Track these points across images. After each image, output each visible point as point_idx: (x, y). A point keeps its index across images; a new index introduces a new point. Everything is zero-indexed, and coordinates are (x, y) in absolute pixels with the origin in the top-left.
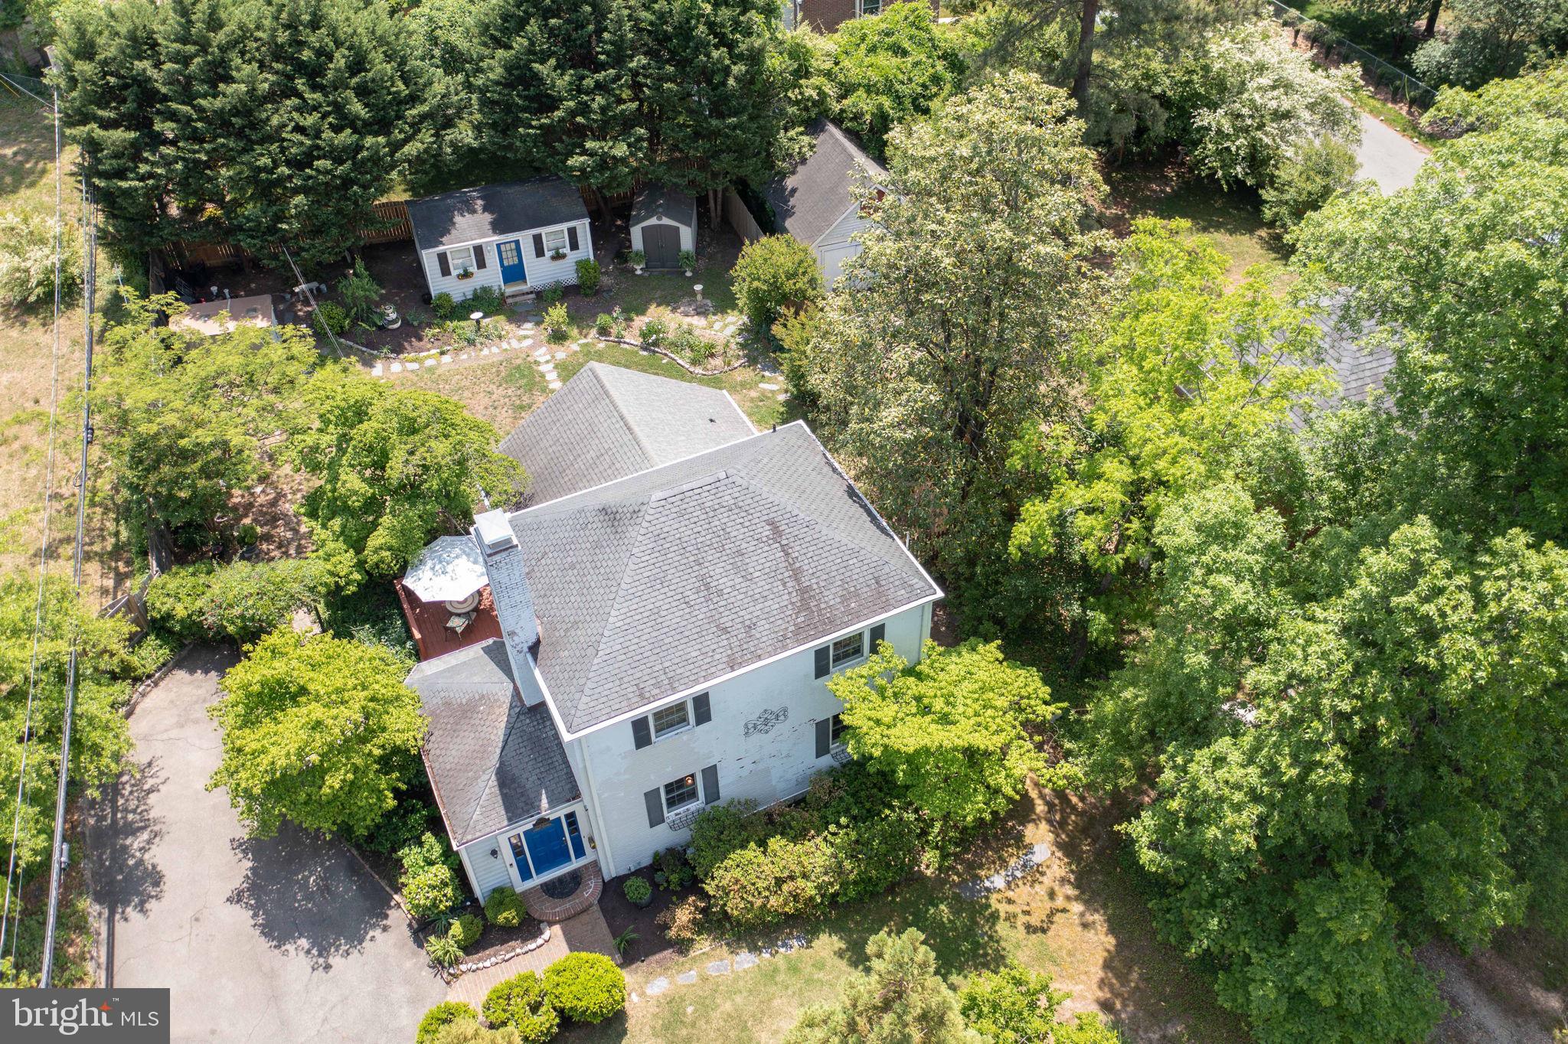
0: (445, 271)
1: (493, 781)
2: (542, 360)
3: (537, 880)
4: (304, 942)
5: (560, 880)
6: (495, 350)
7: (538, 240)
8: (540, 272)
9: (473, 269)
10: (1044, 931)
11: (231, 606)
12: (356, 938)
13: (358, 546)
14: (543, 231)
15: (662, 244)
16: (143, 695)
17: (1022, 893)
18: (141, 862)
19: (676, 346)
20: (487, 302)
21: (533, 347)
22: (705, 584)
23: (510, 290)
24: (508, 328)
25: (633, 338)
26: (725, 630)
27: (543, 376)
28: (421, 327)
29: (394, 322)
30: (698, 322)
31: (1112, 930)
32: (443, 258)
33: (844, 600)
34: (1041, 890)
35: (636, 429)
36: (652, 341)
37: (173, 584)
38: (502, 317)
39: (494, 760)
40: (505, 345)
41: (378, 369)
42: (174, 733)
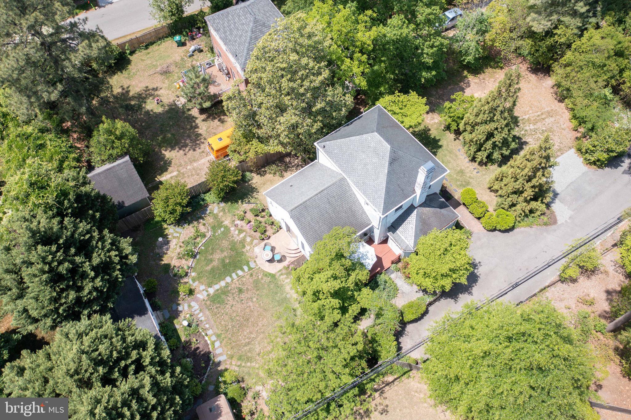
1: (442, 210)
2: (206, 294)
6: (201, 315)
19: (193, 245)
21: (197, 300)
24: (183, 316)
27: (217, 290)
28: (190, 350)
30: (173, 243)
39: (437, 210)
41: (221, 358)
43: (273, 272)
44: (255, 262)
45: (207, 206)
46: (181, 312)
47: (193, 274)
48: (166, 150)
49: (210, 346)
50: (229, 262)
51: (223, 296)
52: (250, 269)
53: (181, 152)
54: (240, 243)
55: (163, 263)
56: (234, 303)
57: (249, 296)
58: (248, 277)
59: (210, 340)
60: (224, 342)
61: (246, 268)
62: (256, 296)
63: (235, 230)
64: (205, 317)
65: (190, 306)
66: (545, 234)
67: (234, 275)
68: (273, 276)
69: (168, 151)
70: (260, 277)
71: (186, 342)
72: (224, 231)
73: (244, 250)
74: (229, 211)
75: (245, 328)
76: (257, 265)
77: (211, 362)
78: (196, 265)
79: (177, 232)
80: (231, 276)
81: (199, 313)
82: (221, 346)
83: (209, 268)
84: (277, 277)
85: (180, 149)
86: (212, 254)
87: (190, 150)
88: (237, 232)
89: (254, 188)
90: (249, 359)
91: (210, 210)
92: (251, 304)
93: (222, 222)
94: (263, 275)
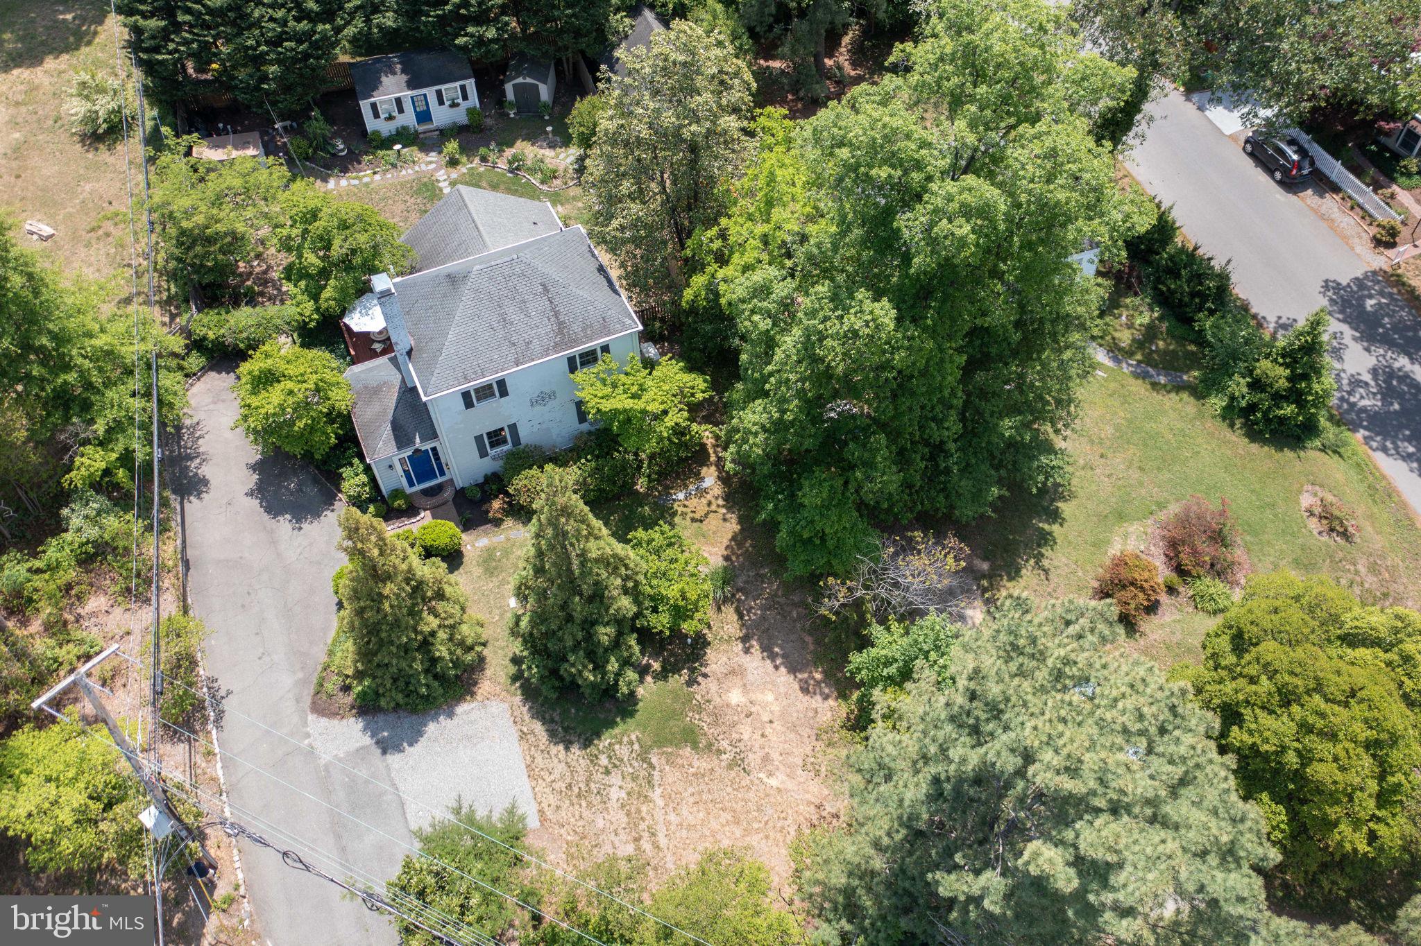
0: (376, 115)
1: (389, 427)
2: (441, 179)
3: (418, 488)
4: (288, 516)
5: (431, 488)
6: (410, 171)
7: (439, 93)
8: (442, 116)
9: (396, 114)
10: (701, 521)
11: (241, 332)
12: (317, 514)
13: (315, 297)
14: (443, 87)
15: (527, 97)
16: (192, 385)
17: (693, 502)
18: (196, 474)
19: (532, 171)
20: (405, 137)
21: (435, 170)
22: (503, 319)
23: (421, 128)
24: (419, 156)
25: (503, 165)
26: (514, 344)
27: (441, 190)
28: (361, 154)
29: (342, 150)
30: (549, 153)
31: (739, 523)
32: (374, 106)
33: (584, 329)
34: (704, 501)
35: (481, 228)
36: (516, 166)
37: (205, 320)
38: (415, 148)
39: (390, 417)
40: (417, 168)
41: (332, 183)
42: (211, 407)
46: (427, 154)
47: (481, 168)
49: (354, 174)
55: (519, 141)
56: (408, 204)
59: (365, 175)
60: (354, 189)
64: (404, 175)
65: (431, 162)
66: (300, 675)
77: (332, 174)
78: (496, 171)
79: (566, 157)
81: (413, 170)
82: (349, 185)
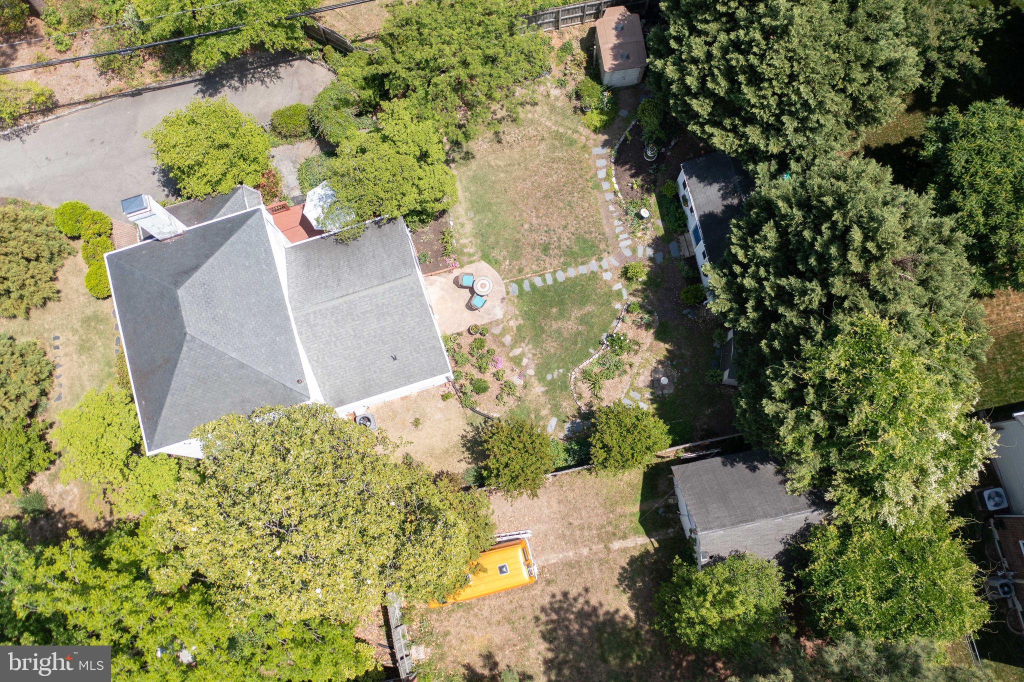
6: (618, 229)
19: (609, 360)
21: (620, 256)
24: (647, 237)
27: (584, 263)
28: (645, 176)
30: (643, 380)
32: (685, 182)
40: (624, 236)
41: (599, 151)
43: (483, 264)
44: (508, 293)
45: (568, 438)
46: (649, 246)
47: (618, 306)
48: (626, 617)
49: (613, 172)
50: (551, 307)
51: (576, 249)
52: (520, 283)
53: (594, 602)
54: (524, 338)
55: (667, 346)
56: (561, 231)
57: (534, 235)
58: (527, 269)
59: (612, 183)
60: (590, 174)
61: (526, 286)
62: (522, 230)
63: (527, 367)
64: (612, 224)
65: (634, 250)
67: (550, 281)
68: (486, 257)
69: (621, 613)
70: (507, 263)
71: (648, 191)
72: (547, 372)
73: (521, 321)
74: (529, 413)
75: (553, 185)
76: (506, 286)
77: (616, 147)
78: (611, 322)
79: (632, 399)
80: (555, 280)
81: (621, 233)
82: (597, 169)
83: (589, 308)
84: (480, 254)
85: (595, 609)
86: (579, 333)
87: (575, 599)
88: (525, 361)
89: (468, 449)
90: (558, 136)
91: (562, 428)
92: (534, 221)
93: (547, 391)
94: (500, 265)
